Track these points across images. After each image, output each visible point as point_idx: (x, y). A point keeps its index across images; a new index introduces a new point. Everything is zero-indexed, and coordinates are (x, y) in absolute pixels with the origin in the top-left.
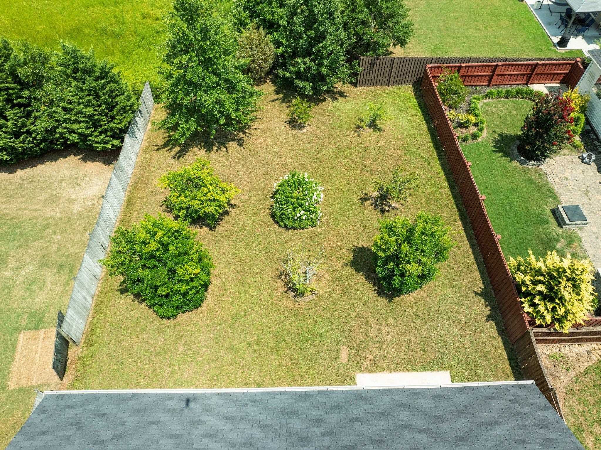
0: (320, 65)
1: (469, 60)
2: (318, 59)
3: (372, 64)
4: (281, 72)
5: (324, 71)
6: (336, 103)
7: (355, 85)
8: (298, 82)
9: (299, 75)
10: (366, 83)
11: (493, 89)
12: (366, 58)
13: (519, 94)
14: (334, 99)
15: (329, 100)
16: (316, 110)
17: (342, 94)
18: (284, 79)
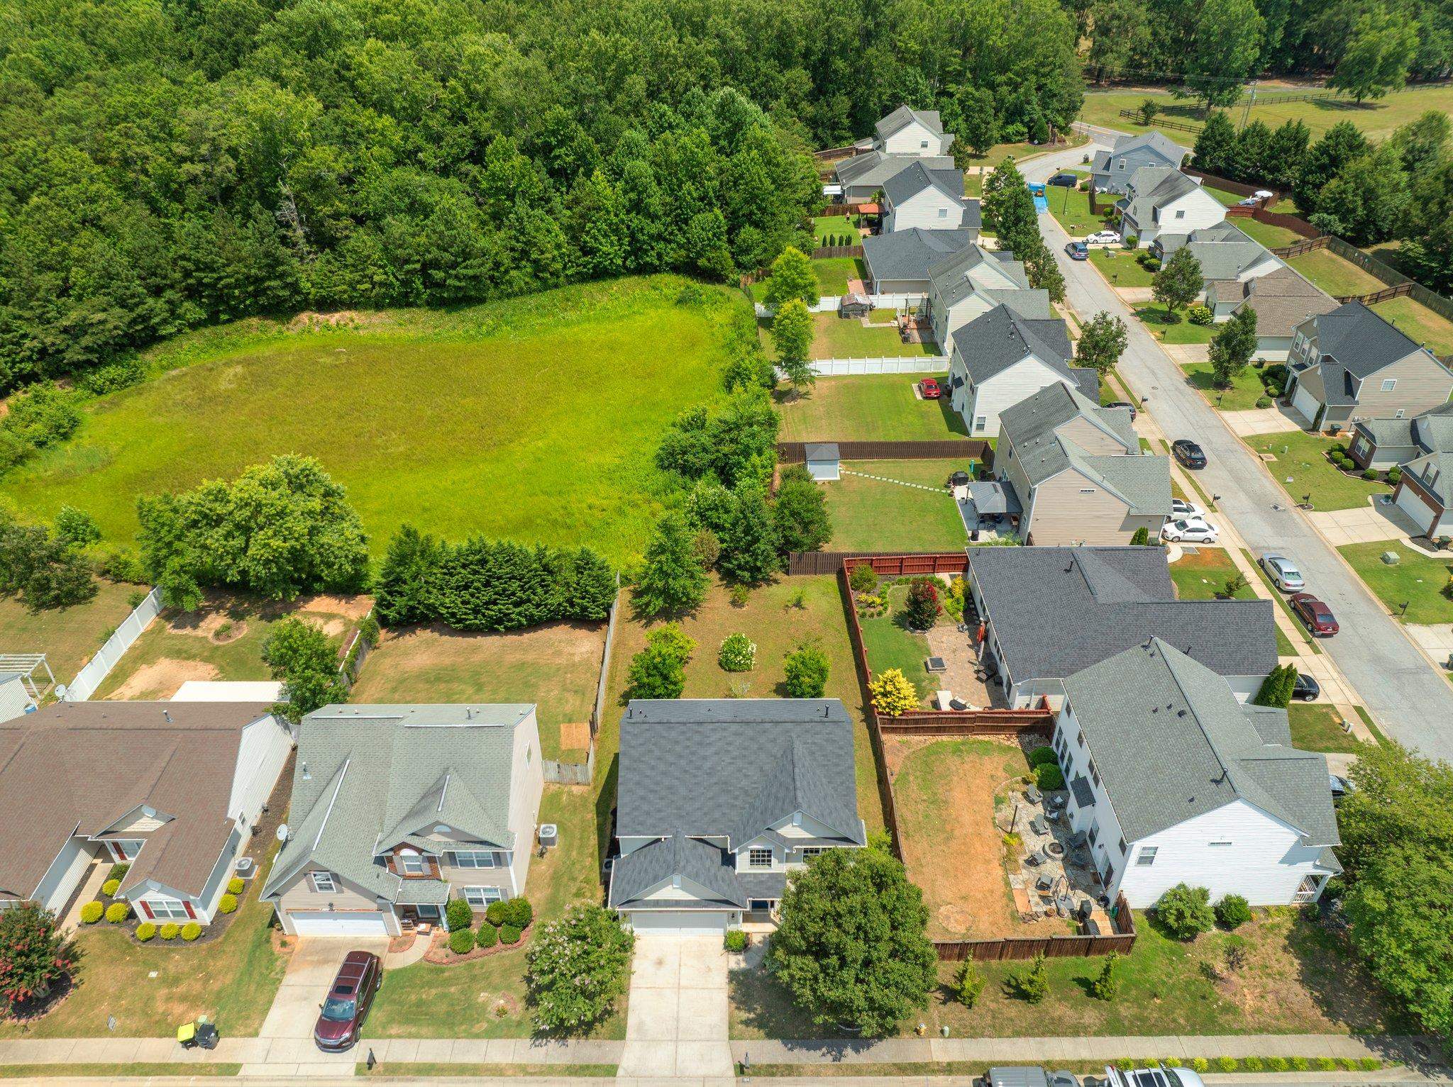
0: (756, 559)
1: (879, 555)
2: (754, 555)
3: (800, 557)
4: (726, 565)
5: (759, 564)
6: (771, 589)
7: (787, 573)
8: (738, 572)
9: (740, 567)
10: (796, 572)
11: (903, 577)
12: (794, 553)
14: (769, 585)
15: (764, 586)
16: (753, 593)
17: (776, 581)
18: (728, 569)
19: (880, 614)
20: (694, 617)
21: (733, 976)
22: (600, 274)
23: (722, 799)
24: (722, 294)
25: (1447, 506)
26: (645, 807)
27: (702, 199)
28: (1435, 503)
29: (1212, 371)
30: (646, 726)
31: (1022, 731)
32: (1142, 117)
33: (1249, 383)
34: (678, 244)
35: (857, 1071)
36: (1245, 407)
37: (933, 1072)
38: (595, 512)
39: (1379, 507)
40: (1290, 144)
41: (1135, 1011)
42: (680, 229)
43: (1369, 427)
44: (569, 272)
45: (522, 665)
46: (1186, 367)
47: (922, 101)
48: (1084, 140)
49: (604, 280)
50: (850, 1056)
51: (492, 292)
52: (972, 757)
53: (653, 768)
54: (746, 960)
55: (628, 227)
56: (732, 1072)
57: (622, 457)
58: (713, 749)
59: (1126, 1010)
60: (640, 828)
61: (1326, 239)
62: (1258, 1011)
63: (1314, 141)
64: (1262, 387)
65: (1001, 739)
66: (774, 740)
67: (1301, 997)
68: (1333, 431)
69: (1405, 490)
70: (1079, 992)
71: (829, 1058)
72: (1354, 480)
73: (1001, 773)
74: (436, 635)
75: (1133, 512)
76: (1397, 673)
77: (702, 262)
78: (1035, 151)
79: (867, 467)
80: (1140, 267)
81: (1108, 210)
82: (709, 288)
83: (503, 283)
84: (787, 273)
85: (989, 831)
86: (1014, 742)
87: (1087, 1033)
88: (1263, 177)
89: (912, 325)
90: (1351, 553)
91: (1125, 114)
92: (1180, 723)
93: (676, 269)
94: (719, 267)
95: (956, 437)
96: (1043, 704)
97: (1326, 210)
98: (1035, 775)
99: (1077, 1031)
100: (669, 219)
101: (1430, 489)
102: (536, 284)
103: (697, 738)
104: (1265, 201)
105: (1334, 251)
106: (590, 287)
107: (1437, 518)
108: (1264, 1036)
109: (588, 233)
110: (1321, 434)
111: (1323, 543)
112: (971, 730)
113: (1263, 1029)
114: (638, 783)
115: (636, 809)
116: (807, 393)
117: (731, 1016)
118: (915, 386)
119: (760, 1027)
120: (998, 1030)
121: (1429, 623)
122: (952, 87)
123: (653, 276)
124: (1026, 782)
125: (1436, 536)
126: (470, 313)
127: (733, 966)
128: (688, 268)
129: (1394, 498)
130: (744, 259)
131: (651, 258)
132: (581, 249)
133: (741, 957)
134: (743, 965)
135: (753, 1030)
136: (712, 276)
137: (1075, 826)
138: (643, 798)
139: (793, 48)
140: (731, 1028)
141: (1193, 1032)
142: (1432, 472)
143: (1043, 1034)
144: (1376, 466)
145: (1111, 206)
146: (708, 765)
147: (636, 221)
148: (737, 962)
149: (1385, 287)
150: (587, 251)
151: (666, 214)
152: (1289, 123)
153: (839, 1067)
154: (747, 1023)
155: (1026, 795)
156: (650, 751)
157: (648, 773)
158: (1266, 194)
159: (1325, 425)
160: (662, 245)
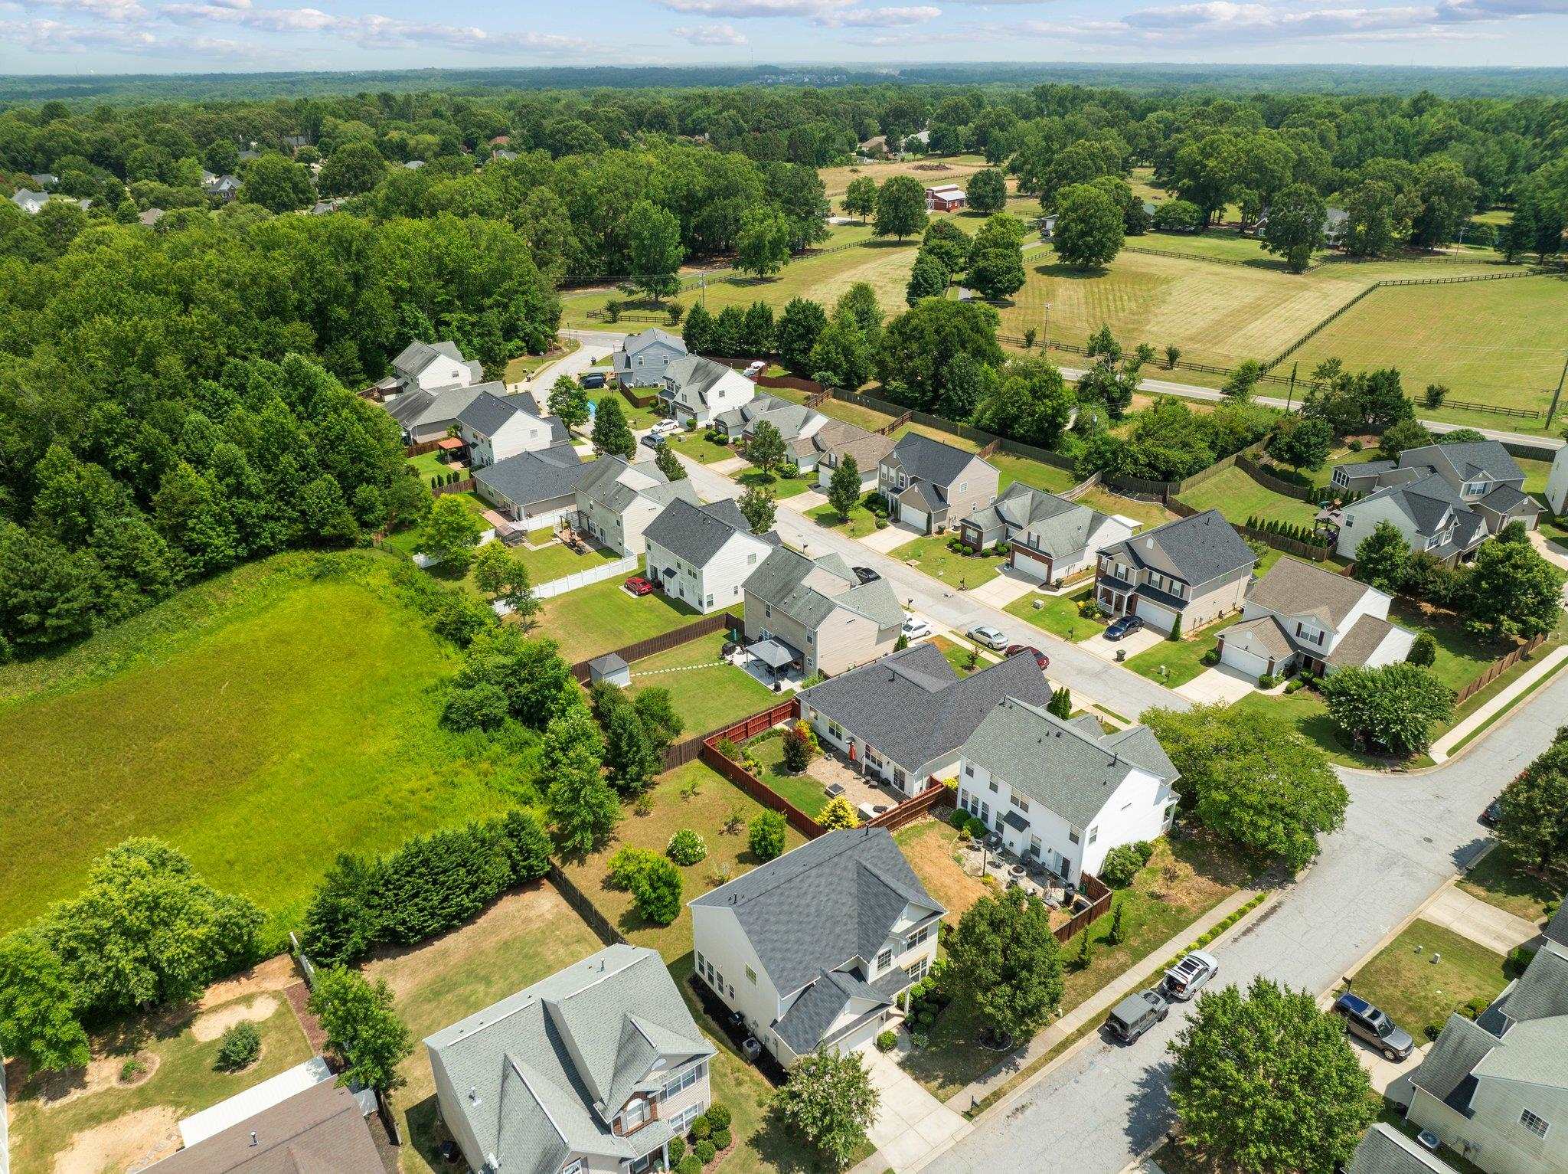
3: (668, 754)
6: (657, 790)
8: (632, 785)
10: (666, 769)
11: (752, 739)
13: (770, 735)
14: (653, 788)
15: (650, 790)
16: (646, 799)
17: (656, 783)
19: (759, 773)
20: (615, 839)
21: (902, 1065)
22: (213, 570)
23: (837, 930)
24: (362, 558)
25: (1054, 558)
26: (789, 965)
27: (303, 468)
28: (1046, 559)
29: (835, 511)
30: (753, 903)
31: (931, 808)
32: (608, 315)
33: (860, 515)
34: (289, 519)
35: (1033, 1069)
36: (870, 531)
37: (1074, 1041)
38: (421, 794)
39: (1007, 574)
40: (761, 321)
41: (1139, 940)
42: (287, 503)
43: (972, 520)
44: (179, 577)
45: (506, 945)
46: (808, 513)
47: (425, 333)
48: (574, 346)
49: (218, 576)
50: (1023, 1063)
51: (96, 621)
52: (915, 841)
53: (776, 932)
54: (901, 1050)
55: (232, 513)
56: (965, 1121)
57: (398, 737)
58: (809, 897)
59: (1134, 942)
60: (794, 984)
61: (830, 391)
62: (1194, 903)
63: (778, 314)
64: (870, 514)
65: (919, 821)
66: (846, 868)
67: (1205, 882)
68: (941, 531)
69: (1019, 557)
70: (1104, 947)
71: (1012, 1072)
72: (977, 560)
73: (942, 842)
74: (388, 961)
75: (883, 627)
76: (1097, 675)
77: (326, 531)
78: (543, 362)
79: (643, 666)
80: (711, 444)
81: (653, 401)
82: (342, 556)
83: (108, 608)
84: (450, 519)
85: (969, 882)
86: (931, 819)
87: (1129, 967)
88: (749, 351)
89: (577, 538)
90: (1013, 609)
91: (592, 315)
92: (1060, 741)
93: (293, 544)
94: (346, 531)
95: (692, 620)
96: (933, 782)
97: (820, 369)
98: (966, 832)
99: (1122, 969)
100: (273, 496)
101: (1037, 549)
102: (145, 600)
103: (794, 893)
104: (761, 370)
105: (843, 399)
106: (206, 587)
107: (1050, 568)
108: (1208, 914)
109: (193, 529)
110: (934, 536)
111: (993, 609)
112: (899, 823)
113: (1204, 911)
114: (773, 950)
115: (783, 970)
116: (533, 623)
117: (929, 1090)
118: (622, 588)
119: (953, 1083)
120: (1085, 995)
121: (1087, 637)
122: (446, 316)
123: (270, 559)
124: (963, 839)
125: (1053, 580)
126: (81, 652)
127: (898, 1059)
128: (313, 540)
129: (1011, 565)
130: (369, 517)
131: (266, 540)
132: (186, 549)
133: (896, 1050)
134: (902, 1054)
135: (950, 1088)
136: (342, 542)
137: (1018, 851)
138: (783, 959)
139: (285, 302)
140: (936, 1096)
141: (1176, 933)
142: (1034, 538)
143: (1108, 982)
144: (987, 545)
145: (654, 397)
146: (813, 910)
147: (241, 505)
148: (896, 1055)
149: (893, 419)
150: (193, 549)
151: (268, 492)
152: (754, 305)
153: (1022, 1074)
154: (941, 1086)
155: (971, 848)
156: (767, 920)
157: (775, 937)
158: (760, 364)
159: (934, 527)
160: (272, 524)
